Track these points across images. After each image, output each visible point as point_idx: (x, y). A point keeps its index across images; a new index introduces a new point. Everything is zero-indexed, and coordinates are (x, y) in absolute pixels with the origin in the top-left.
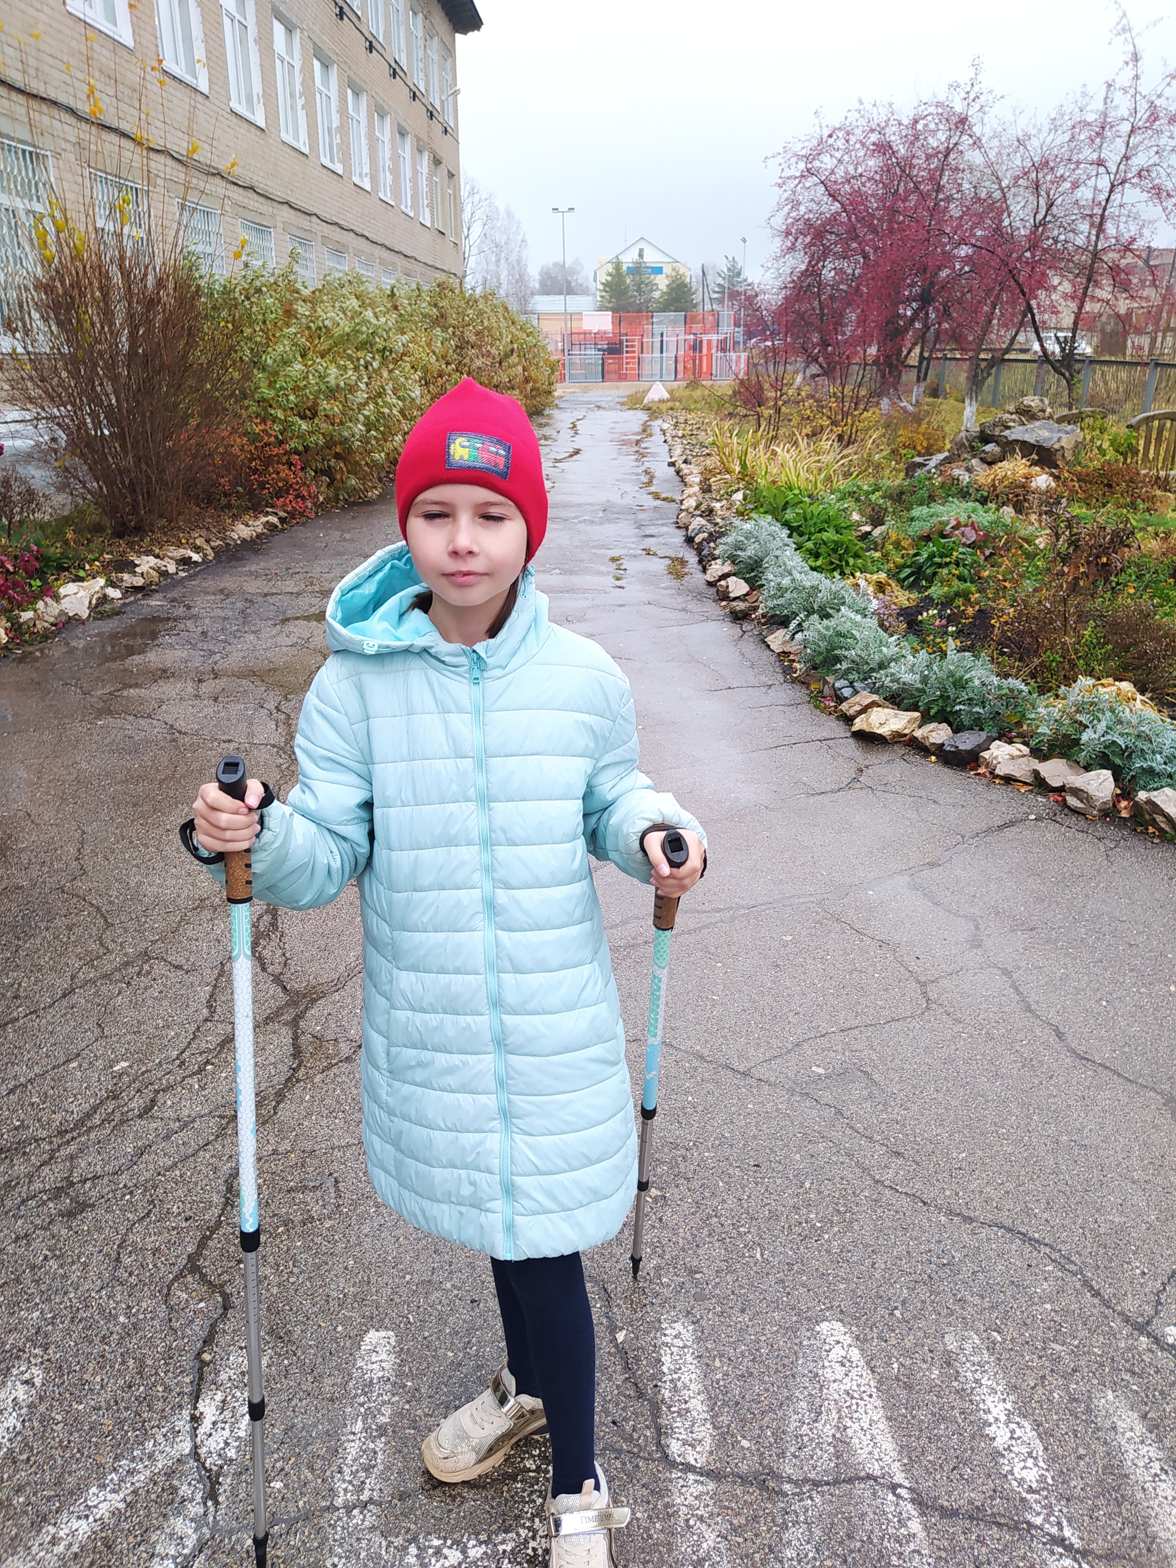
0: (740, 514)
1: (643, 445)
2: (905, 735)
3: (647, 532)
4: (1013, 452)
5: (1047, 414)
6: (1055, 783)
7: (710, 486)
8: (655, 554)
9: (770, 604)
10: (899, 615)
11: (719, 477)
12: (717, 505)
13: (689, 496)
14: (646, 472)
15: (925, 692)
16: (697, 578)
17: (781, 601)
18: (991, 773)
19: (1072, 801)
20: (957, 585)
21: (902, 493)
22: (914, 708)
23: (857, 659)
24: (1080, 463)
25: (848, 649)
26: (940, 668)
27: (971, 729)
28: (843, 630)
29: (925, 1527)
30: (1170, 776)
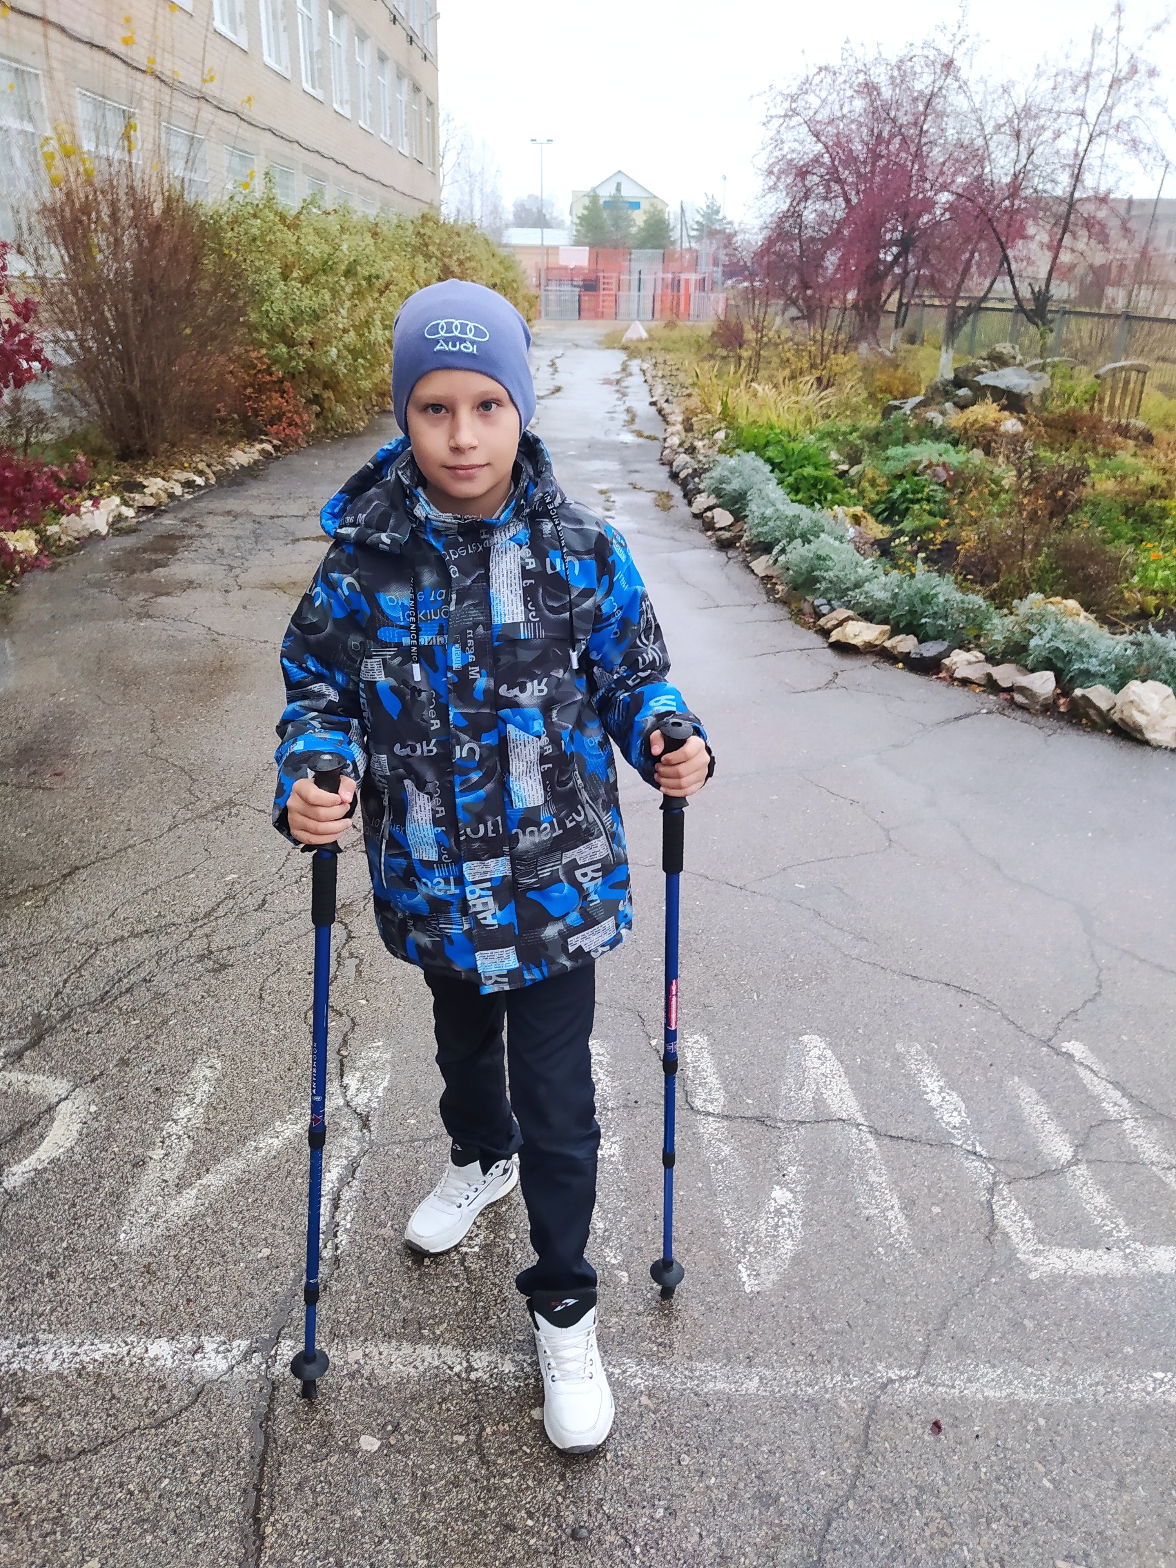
0: (721, 451)
1: (624, 384)
2: (877, 646)
3: (633, 468)
4: (984, 397)
5: (1018, 361)
6: (1005, 684)
7: (692, 425)
8: (641, 488)
9: (754, 532)
10: (872, 544)
11: (700, 416)
12: (699, 444)
13: (672, 434)
14: (628, 410)
15: (895, 607)
16: (683, 510)
17: (765, 529)
18: (951, 677)
19: (1019, 698)
20: (928, 520)
21: (878, 434)
22: (885, 622)
23: (835, 579)
24: (1046, 409)
25: (827, 571)
26: (910, 586)
27: (935, 639)
28: (822, 552)
29: (879, 1146)
30: (1103, 676)
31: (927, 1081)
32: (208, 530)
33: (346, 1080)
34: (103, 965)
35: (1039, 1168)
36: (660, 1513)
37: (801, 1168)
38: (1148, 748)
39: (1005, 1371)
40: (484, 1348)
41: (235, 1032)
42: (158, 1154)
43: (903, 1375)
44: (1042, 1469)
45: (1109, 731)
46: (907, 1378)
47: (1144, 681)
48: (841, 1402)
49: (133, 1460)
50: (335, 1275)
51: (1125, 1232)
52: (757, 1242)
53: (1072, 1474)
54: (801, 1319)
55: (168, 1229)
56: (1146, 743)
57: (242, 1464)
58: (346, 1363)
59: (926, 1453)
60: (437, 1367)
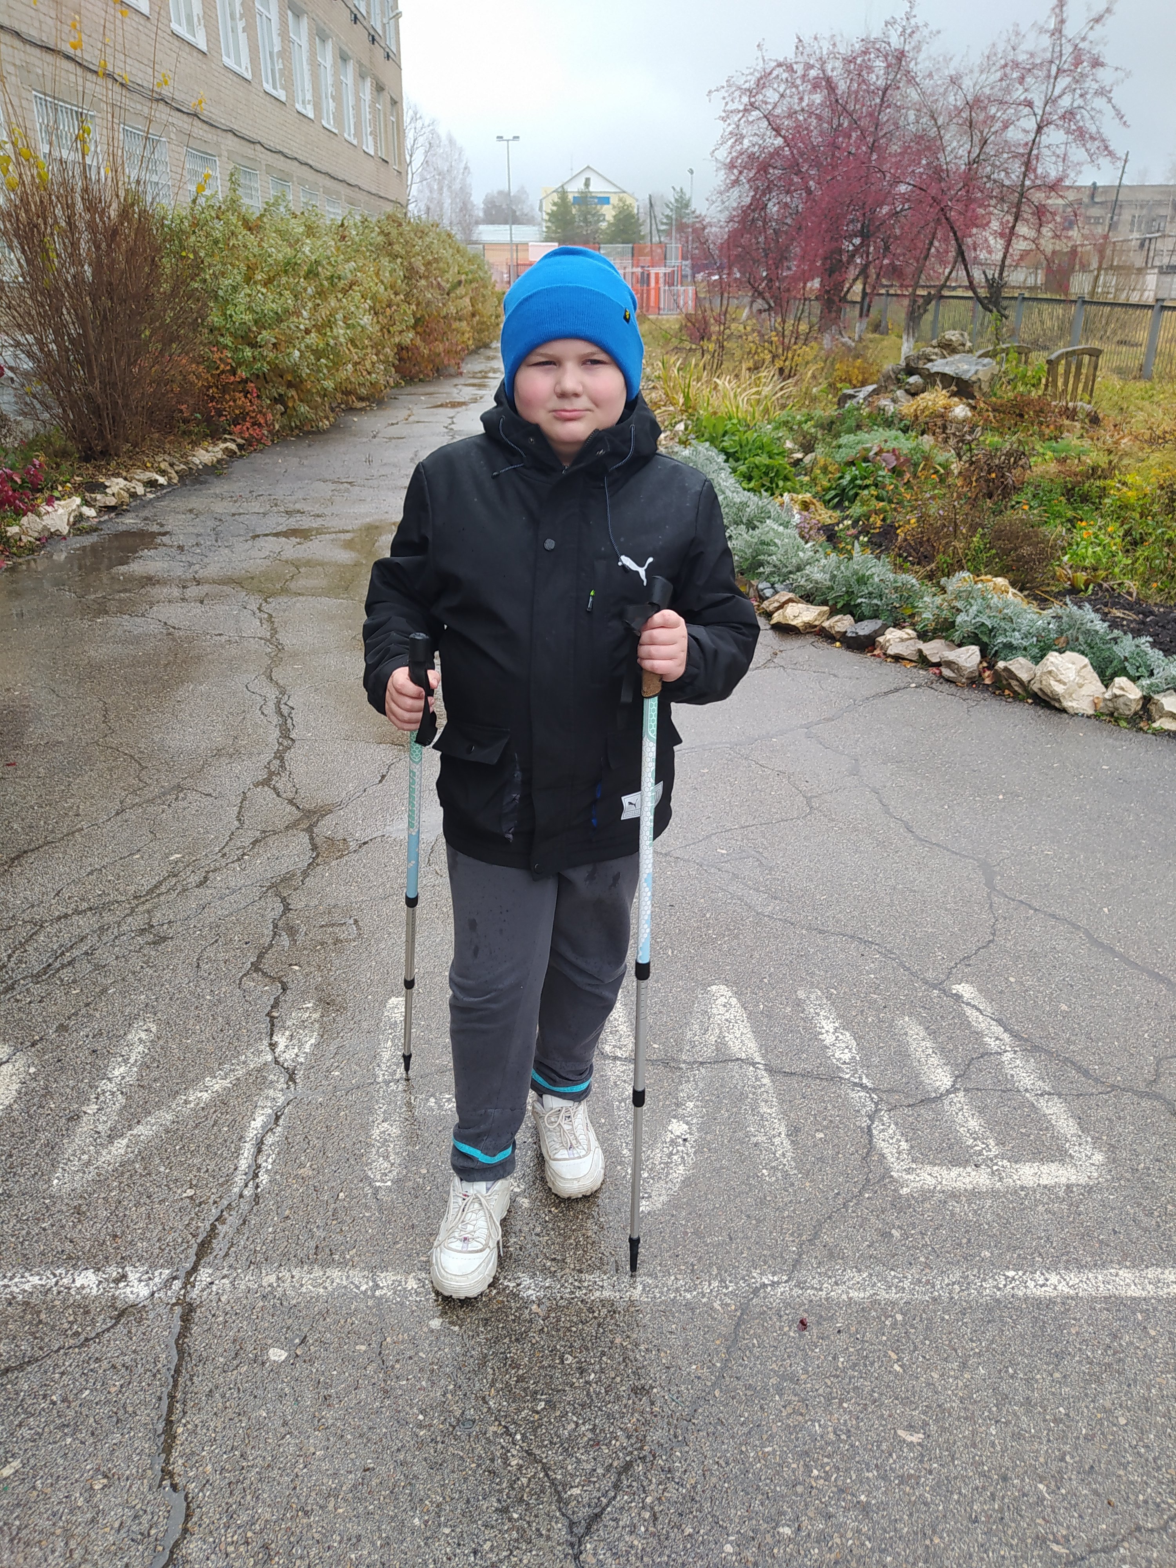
0: (682, 442)
2: (816, 626)
4: (934, 384)
6: (935, 660)
10: (819, 529)
11: (663, 409)
15: (833, 589)
18: (885, 654)
19: (947, 672)
21: (832, 423)
22: (824, 603)
23: (778, 563)
24: (995, 395)
25: (770, 555)
26: (847, 568)
27: (871, 618)
28: (766, 539)
29: (772, 1081)
30: (1025, 649)
31: (824, 1023)
32: (167, 528)
33: (275, 1038)
34: (47, 940)
35: (919, 1097)
36: (542, 1405)
37: (699, 1103)
38: (1065, 715)
39: (871, 1275)
40: (390, 1269)
41: (171, 999)
42: (92, 1108)
43: (776, 1279)
44: (894, 1356)
45: (1030, 701)
46: (778, 1283)
47: (1061, 651)
48: (717, 1305)
49: (57, 1376)
50: (255, 1210)
51: (995, 1151)
52: (651, 1169)
53: (921, 1359)
54: (686, 1233)
55: (99, 1175)
56: (1064, 711)
57: (159, 1376)
58: (261, 1286)
59: (791, 1347)
60: (345, 1287)
